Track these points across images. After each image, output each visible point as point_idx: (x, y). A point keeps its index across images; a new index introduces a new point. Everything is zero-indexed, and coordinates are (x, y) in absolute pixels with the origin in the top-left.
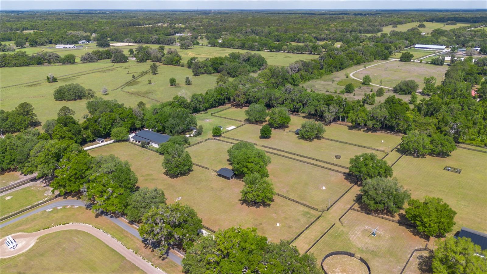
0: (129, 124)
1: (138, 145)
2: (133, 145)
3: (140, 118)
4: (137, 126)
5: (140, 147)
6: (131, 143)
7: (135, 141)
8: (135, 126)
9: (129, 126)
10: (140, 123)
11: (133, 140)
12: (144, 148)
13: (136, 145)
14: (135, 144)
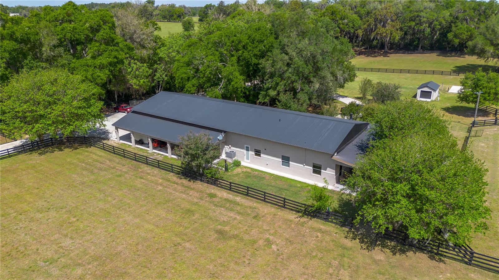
0: (102, 67)
1: (159, 165)
2: (125, 165)
3: (144, 53)
4: (134, 83)
5: (172, 177)
6: (114, 150)
7: (133, 144)
8: (124, 81)
9: (103, 75)
10: (144, 69)
11: (127, 138)
12: (199, 185)
13: (146, 161)
14: (136, 158)
